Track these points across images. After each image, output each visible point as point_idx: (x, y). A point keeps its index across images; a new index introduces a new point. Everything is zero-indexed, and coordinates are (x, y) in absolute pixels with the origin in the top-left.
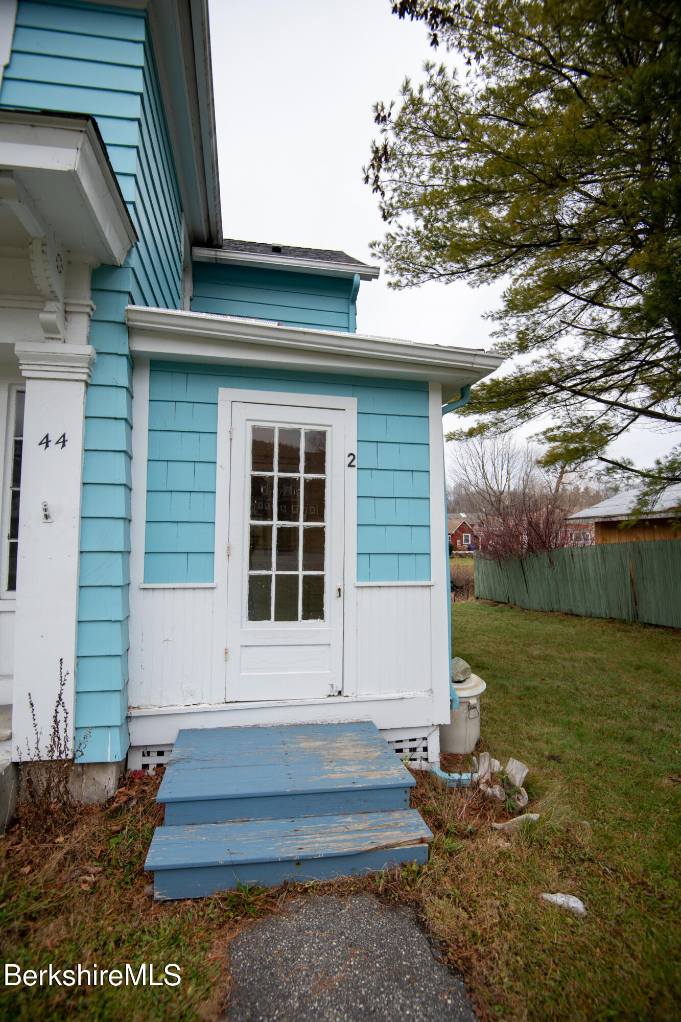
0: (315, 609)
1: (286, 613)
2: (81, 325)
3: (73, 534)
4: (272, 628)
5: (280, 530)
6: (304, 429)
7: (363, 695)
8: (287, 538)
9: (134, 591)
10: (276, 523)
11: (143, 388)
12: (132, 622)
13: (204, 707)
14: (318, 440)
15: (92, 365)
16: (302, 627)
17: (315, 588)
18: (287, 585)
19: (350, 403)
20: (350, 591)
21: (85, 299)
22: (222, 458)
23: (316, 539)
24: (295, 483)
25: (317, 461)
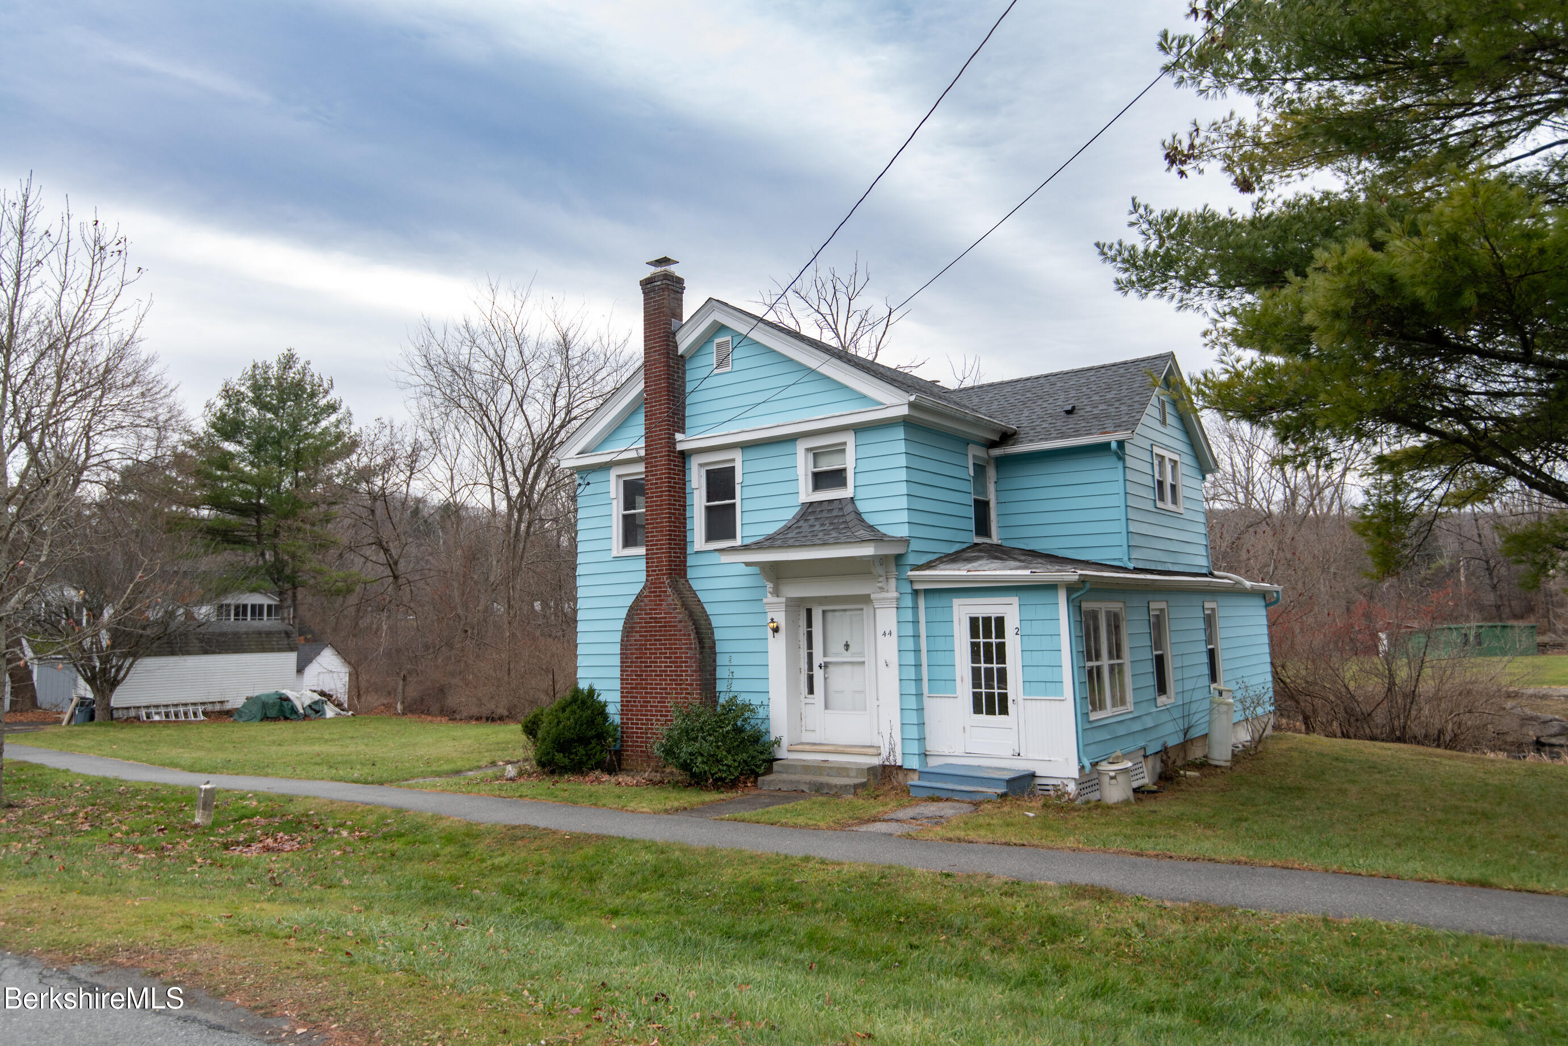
0: (1004, 711)
1: (991, 711)
2: (893, 582)
3: (897, 672)
4: (984, 718)
5: (986, 669)
6: (993, 616)
7: (1031, 756)
8: (989, 672)
9: (925, 697)
10: (983, 665)
11: (922, 603)
12: (926, 711)
13: (956, 754)
14: (1000, 621)
15: (898, 599)
16: (998, 719)
17: (1004, 698)
18: (990, 697)
19: (1015, 600)
20: (1020, 701)
21: (893, 568)
22: (956, 634)
23: (1002, 674)
24: (991, 644)
25: (1001, 633)
